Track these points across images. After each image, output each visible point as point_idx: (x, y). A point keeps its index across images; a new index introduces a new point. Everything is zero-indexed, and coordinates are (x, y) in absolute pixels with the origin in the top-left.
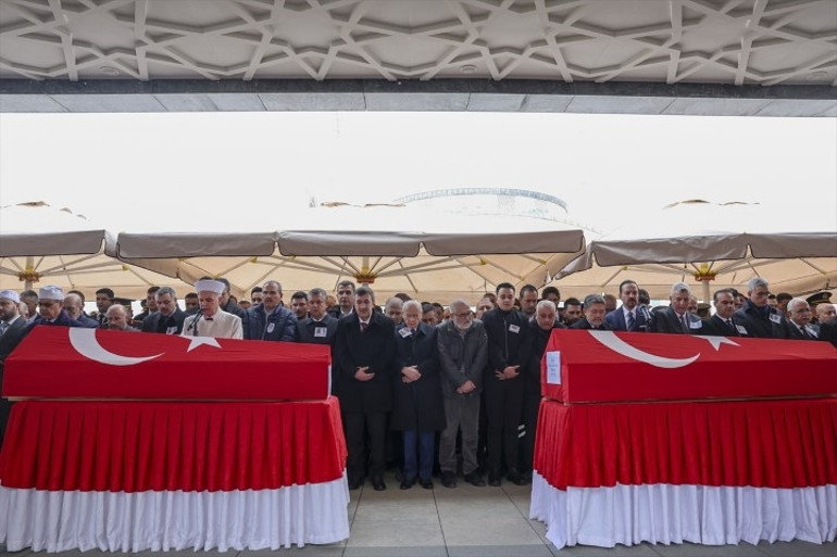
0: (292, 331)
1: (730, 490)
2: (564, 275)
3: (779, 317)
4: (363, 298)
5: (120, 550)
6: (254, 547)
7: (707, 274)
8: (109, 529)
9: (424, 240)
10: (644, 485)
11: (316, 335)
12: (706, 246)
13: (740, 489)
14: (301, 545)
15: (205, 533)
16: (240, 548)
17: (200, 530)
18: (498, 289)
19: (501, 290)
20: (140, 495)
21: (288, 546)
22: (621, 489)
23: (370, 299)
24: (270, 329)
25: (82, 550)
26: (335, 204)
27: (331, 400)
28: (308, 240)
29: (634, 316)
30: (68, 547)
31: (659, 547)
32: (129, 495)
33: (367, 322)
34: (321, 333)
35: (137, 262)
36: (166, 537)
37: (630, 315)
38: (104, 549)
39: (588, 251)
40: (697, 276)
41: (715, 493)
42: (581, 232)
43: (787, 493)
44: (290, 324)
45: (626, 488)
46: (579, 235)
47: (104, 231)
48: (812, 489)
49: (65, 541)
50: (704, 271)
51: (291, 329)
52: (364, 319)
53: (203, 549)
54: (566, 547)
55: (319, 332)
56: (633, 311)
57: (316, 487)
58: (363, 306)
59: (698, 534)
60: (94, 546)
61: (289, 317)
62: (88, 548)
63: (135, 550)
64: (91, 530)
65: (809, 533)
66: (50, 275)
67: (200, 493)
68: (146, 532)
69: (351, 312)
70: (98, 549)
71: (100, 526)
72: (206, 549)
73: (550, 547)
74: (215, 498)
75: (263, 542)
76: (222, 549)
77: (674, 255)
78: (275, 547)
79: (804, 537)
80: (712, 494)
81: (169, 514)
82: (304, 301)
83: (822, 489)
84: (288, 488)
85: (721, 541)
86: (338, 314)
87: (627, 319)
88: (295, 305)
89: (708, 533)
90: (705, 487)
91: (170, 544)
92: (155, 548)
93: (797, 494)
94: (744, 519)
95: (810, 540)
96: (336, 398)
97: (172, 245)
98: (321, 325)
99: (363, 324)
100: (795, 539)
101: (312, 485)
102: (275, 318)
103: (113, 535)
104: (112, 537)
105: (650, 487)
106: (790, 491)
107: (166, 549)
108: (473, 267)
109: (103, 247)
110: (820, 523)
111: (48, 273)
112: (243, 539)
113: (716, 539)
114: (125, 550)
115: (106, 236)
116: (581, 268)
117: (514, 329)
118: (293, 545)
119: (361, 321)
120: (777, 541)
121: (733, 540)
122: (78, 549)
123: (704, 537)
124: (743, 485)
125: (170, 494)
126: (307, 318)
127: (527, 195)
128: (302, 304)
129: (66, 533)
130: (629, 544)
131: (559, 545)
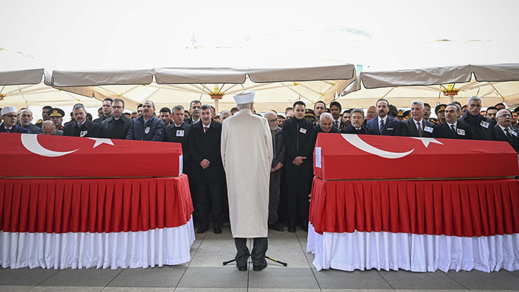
0: (160, 133)
1: (430, 237)
2: (346, 93)
3: (488, 124)
5: (53, 268)
6: (133, 266)
7: (452, 91)
8: (46, 256)
9: (249, 72)
10: (372, 232)
11: (177, 135)
12: (441, 74)
13: (437, 237)
14: (160, 266)
15: (103, 258)
16: (124, 267)
17: (101, 256)
18: (294, 105)
19: (297, 106)
20: (64, 235)
21: (153, 266)
22: (357, 234)
23: (210, 111)
24: (147, 131)
25: (31, 268)
27: (182, 177)
29: (384, 123)
30: (22, 266)
31: (382, 272)
32: (58, 235)
33: (208, 127)
34: (181, 134)
35: (66, 88)
36: (80, 260)
37: (382, 121)
38: (44, 267)
39: (358, 79)
40: (445, 92)
41: (420, 238)
43: (469, 240)
44: (160, 128)
45: (361, 234)
46: (351, 67)
47: (43, 69)
48: (486, 237)
49: (21, 262)
50: (450, 89)
51: (160, 131)
52: (206, 125)
53: (102, 267)
54: (323, 270)
55: (179, 133)
56: (385, 119)
57: (170, 230)
58: (206, 116)
59: (408, 265)
60: (38, 266)
61: (159, 123)
62: (34, 266)
63: (62, 268)
64: (36, 256)
65: (483, 265)
66: (11, 95)
67: (100, 234)
68: (69, 257)
69: (199, 120)
70: (40, 267)
71: (41, 253)
72: (104, 268)
73: (313, 269)
74: (109, 236)
75: (138, 264)
76: (114, 267)
77: (418, 81)
78: (145, 266)
79: (479, 268)
80: (418, 239)
81: (82, 246)
82: (168, 113)
83: (493, 238)
84: (153, 231)
85: (423, 270)
86: (190, 121)
87: (380, 124)
88: (163, 116)
89: (414, 264)
90: (413, 235)
91: (82, 265)
92: (74, 267)
93: (475, 241)
94: (439, 255)
95: (484, 270)
96: (186, 175)
97: (87, 78)
98: (180, 129)
99: (205, 128)
100: (473, 270)
101: (168, 229)
102: (150, 124)
103: (49, 258)
104: (48, 260)
105: (377, 234)
106: (471, 238)
107: (80, 267)
108: (290, 87)
109: (43, 80)
110: (490, 259)
111: (10, 94)
112: (126, 261)
113: (420, 268)
114: (56, 268)
115: (45, 72)
116: (355, 90)
117: (303, 131)
118: (156, 265)
119: (204, 126)
120: (461, 271)
121: (431, 269)
122: (28, 267)
123: (413, 266)
124: (440, 234)
125: (83, 234)
126: (169, 124)
128: (167, 116)
129: (22, 257)
130: (363, 269)
131: (319, 269)
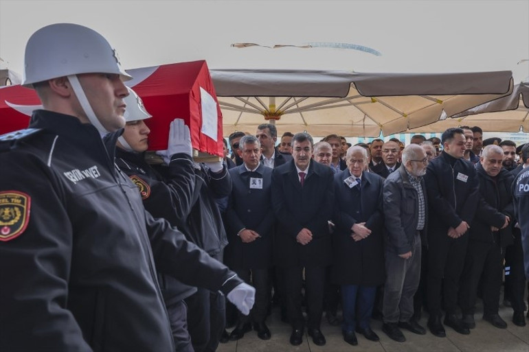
4: (303, 145)
9: (354, 79)
11: (252, 186)
23: (310, 146)
26: (245, 45)
28: (233, 79)
33: (306, 172)
34: (257, 184)
39: (515, 93)
42: (510, 73)
46: (508, 75)
52: (303, 168)
55: (254, 183)
58: (302, 154)
98: (256, 175)
99: (302, 174)
108: (358, 105)
117: (462, 177)
119: (299, 171)
127: (354, 48)
